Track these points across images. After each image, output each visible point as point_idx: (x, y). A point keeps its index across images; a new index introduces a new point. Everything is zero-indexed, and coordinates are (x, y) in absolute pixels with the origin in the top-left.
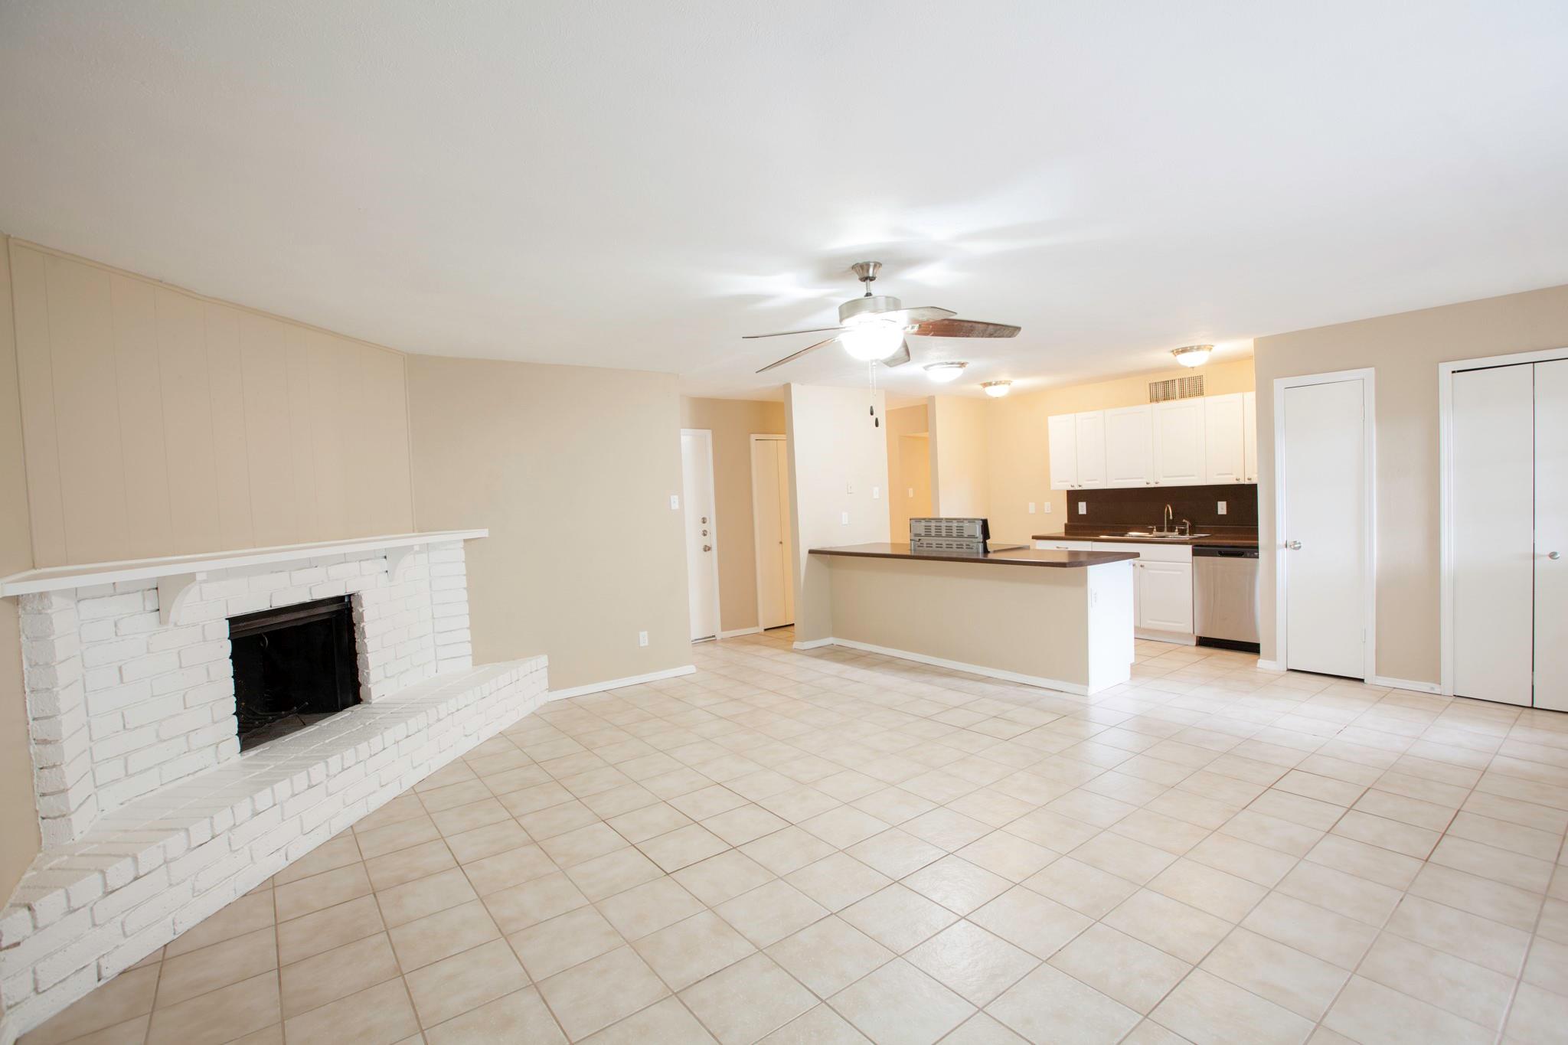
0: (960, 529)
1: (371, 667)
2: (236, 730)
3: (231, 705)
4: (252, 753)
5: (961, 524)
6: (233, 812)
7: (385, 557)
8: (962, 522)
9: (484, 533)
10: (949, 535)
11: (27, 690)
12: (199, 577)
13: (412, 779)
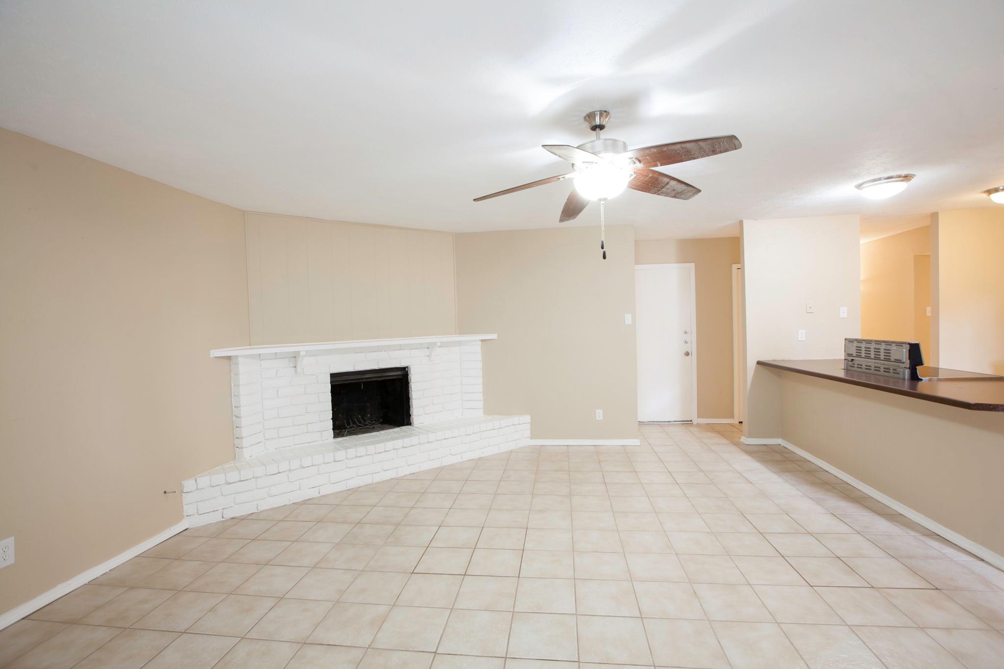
0: (887, 352)
1: (414, 407)
2: (332, 427)
3: (330, 414)
4: (340, 439)
5: (888, 347)
6: (290, 464)
7: (428, 348)
8: (891, 345)
9: (494, 336)
10: (877, 358)
11: (233, 395)
12: (302, 353)
13: (405, 471)
